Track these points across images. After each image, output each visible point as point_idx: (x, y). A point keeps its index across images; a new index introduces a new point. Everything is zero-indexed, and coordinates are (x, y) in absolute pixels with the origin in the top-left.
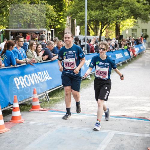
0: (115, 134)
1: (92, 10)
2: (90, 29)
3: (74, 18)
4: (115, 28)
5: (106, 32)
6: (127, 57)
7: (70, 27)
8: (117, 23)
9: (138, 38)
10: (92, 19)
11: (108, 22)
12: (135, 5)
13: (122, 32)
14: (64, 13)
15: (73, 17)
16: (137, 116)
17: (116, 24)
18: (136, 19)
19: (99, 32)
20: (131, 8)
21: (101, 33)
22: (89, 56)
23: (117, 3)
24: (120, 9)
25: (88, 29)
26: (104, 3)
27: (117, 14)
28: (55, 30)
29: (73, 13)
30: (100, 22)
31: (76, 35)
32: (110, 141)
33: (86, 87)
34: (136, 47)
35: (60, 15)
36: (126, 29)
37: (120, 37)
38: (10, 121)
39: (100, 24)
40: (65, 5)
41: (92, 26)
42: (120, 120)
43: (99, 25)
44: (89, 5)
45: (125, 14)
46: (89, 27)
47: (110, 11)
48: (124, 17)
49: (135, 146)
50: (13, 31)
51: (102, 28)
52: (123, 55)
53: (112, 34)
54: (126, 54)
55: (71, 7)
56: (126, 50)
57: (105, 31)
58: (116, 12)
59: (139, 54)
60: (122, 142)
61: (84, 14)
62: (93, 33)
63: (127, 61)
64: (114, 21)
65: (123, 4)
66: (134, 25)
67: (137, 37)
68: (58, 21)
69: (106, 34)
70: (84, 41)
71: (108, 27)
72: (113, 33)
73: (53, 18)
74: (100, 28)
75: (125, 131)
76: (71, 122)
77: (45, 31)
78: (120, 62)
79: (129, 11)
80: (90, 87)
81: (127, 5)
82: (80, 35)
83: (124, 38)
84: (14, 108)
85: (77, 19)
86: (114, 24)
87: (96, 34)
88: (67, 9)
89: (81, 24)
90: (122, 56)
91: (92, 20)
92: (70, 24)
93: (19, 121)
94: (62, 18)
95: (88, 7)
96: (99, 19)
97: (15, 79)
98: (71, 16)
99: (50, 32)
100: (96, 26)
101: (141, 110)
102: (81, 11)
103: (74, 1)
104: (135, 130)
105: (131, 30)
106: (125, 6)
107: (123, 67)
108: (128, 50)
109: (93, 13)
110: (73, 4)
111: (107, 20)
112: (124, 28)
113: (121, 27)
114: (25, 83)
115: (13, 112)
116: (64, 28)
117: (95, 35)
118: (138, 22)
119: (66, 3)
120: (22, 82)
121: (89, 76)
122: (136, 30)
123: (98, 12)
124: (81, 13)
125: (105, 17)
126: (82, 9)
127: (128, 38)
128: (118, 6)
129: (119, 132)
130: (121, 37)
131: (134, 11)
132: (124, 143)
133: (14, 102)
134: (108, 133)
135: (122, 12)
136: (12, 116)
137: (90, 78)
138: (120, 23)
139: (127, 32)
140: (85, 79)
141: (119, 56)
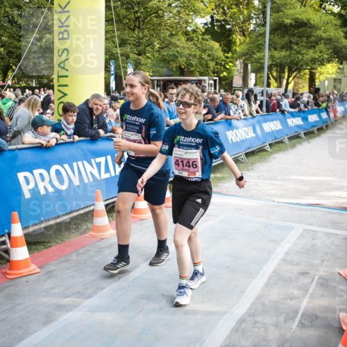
0: (304, 229)
1: (275, 49)
2: (272, 78)
3: (247, 62)
4: (308, 76)
5: (295, 82)
6: (325, 121)
7: (242, 74)
8: (312, 69)
9: (343, 92)
10: (274, 62)
11: (299, 67)
12: (342, 43)
13: (319, 83)
14: (233, 54)
15: (246, 59)
16: (337, 205)
17: (310, 71)
18: (341, 64)
19: (284, 82)
20: (335, 47)
21: (288, 84)
22: (269, 116)
23: (313, 39)
24: (317, 48)
25: (268, 78)
26: (294, 39)
27: (313, 55)
28: (219, 79)
29: (247, 54)
30: (286, 67)
31: (249, 87)
32: (298, 239)
34: (339, 106)
35: (227, 57)
36: (325, 79)
37: (315, 91)
39: (286, 70)
40: (235, 43)
41: (275, 74)
42: (312, 210)
43: (284, 73)
44: (271, 43)
45: (326, 56)
46: (270, 75)
47: (302, 52)
48: (323, 59)
49: (333, 247)
50: (160, 80)
51: (289, 77)
52: (320, 116)
53: (303, 87)
54: (324, 115)
55: (244, 45)
56: (324, 110)
57: (293, 82)
58: (311, 53)
59: (343, 117)
60: (314, 241)
61: (264, 56)
62: (276, 85)
63: (324, 127)
64: (308, 65)
65: (322, 41)
66: (338, 72)
67: (342, 90)
68: (224, 66)
69: (294, 85)
70: (262, 95)
71: (298, 75)
72: (304, 84)
73: (219, 61)
74: (286, 77)
75: (320, 226)
76: (241, 210)
77: (205, 81)
78: (314, 126)
79: (331, 51)
80: (269, 162)
81: (328, 42)
82: (256, 87)
83: (322, 91)
85: (251, 63)
86: (307, 71)
87: (279, 85)
88: (237, 49)
89: (258, 70)
90: (318, 119)
91: (274, 65)
92: (242, 70)
94: (230, 62)
95: (270, 44)
96: (286, 63)
98: (244, 58)
99: (212, 82)
100: (280, 73)
101: (345, 198)
102: (258, 52)
103: (249, 37)
104: (335, 225)
105: (332, 81)
106: (325, 44)
107: (319, 135)
108: (326, 110)
109: (276, 54)
110: (247, 41)
111: (297, 64)
112: (322, 78)
113: (317, 75)
116: (233, 76)
117: (278, 87)
118: (343, 68)
119: (238, 40)
121: (268, 146)
122: (340, 80)
123: (283, 53)
124: (258, 55)
125: (294, 59)
126: (260, 48)
127: (327, 93)
128: (314, 44)
130: (317, 90)
131: (339, 51)
132: (318, 242)
134: (294, 228)
135: (321, 52)
137: (269, 149)
138: (316, 69)
139: (326, 84)
140: (261, 150)
141: (313, 118)
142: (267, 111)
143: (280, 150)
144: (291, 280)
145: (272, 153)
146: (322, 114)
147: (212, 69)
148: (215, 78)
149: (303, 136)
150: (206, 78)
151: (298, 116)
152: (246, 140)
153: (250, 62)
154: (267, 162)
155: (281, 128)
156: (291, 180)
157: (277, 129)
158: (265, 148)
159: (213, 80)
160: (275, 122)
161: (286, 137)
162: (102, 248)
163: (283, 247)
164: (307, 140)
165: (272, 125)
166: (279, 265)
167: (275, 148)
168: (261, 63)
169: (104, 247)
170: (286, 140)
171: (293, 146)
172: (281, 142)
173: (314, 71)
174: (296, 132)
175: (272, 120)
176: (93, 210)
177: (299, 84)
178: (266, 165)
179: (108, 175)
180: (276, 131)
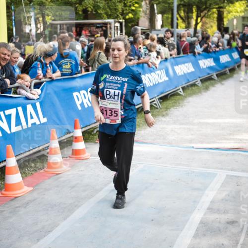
0: (227, 176)
2: (179, 18)
4: (216, 15)
6: (237, 61)
7: (149, 16)
8: (220, 7)
10: (182, 2)
11: (208, 6)
13: (227, 22)
17: (218, 11)
19: (193, 22)
21: (197, 24)
28: (125, 21)
30: (195, 7)
31: (156, 28)
33: (178, 106)
36: (233, 17)
38: (70, 157)
41: (182, 14)
42: (233, 154)
43: (192, 13)
46: (178, 16)
52: (231, 57)
53: (211, 26)
54: (235, 55)
56: (234, 50)
62: (183, 25)
63: (236, 67)
64: (217, 4)
66: (246, 10)
69: (202, 25)
72: (212, 24)
73: (127, 2)
75: (243, 171)
76: (160, 158)
77: (110, 24)
80: (183, 106)
82: (163, 28)
84: (76, 138)
86: (215, 10)
87: (187, 26)
89: (167, 10)
90: (229, 60)
91: (182, 5)
93: (83, 156)
94: (136, 3)
96: (194, 3)
97: (75, 94)
99: (118, 25)
100: (188, 13)
105: (241, 20)
107: (231, 76)
111: (206, 3)
112: (230, 16)
113: (225, 14)
114: (89, 100)
115: (73, 143)
116: (138, 18)
120: (85, 98)
121: (181, 90)
129: (233, 172)
132: (242, 188)
133: (75, 128)
134: (216, 174)
136: (73, 150)
137: (182, 93)
138: (224, 8)
139: (235, 22)
140: (174, 94)
141: (224, 59)
142: (179, 53)
143: (194, 93)
144: (220, 230)
145: (186, 97)
146: (233, 54)
147: (120, 11)
148: (121, 21)
149: (216, 78)
150: (111, 21)
151: (210, 57)
152: (159, 83)
153: (157, 2)
154: (182, 106)
155: (193, 70)
156: (208, 124)
157: (189, 71)
158: (178, 92)
159: (119, 22)
160: (186, 64)
161: (199, 80)
162: (17, 207)
163: (208, 196)
164: (220, 81)
165: (185, 68)
166: (205, 214)
167: (189, 91)
168: (169, 4)
169: (19, 207)
170: (199, 83)
171: (207, 88)
172: (194, 85)
173: (221, 10)
174: (209, 74)
175: (184, 63)
176: (5, 166)
177: (207, 23)
178: (180, 109)
179: (19, 128)
180: (188, 73)
